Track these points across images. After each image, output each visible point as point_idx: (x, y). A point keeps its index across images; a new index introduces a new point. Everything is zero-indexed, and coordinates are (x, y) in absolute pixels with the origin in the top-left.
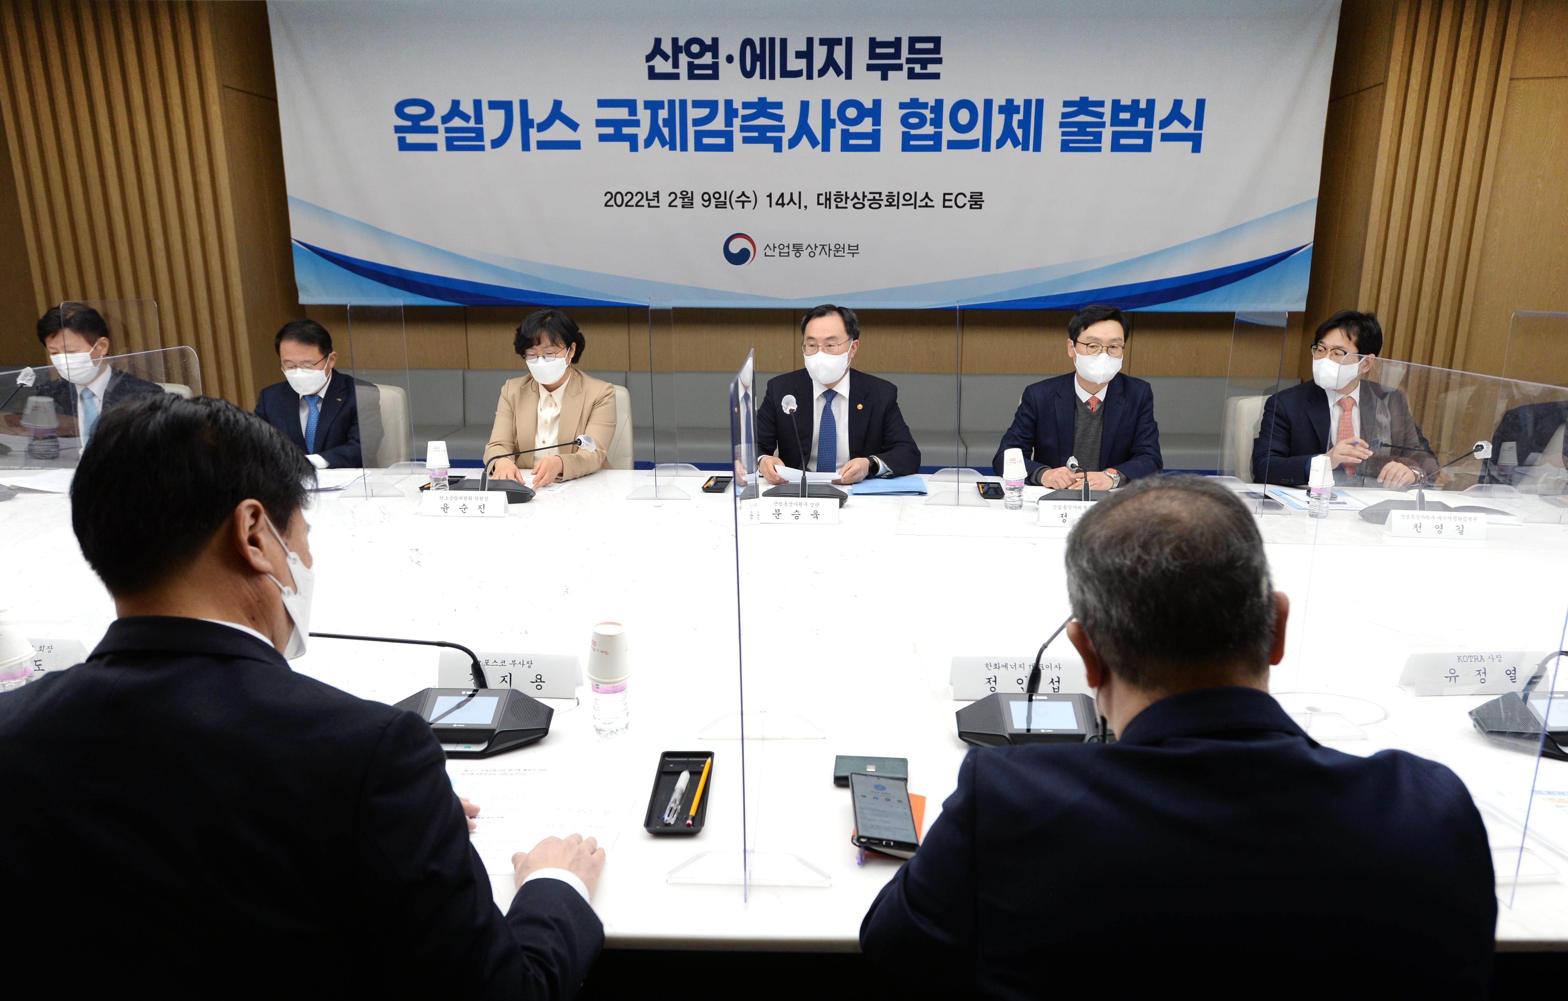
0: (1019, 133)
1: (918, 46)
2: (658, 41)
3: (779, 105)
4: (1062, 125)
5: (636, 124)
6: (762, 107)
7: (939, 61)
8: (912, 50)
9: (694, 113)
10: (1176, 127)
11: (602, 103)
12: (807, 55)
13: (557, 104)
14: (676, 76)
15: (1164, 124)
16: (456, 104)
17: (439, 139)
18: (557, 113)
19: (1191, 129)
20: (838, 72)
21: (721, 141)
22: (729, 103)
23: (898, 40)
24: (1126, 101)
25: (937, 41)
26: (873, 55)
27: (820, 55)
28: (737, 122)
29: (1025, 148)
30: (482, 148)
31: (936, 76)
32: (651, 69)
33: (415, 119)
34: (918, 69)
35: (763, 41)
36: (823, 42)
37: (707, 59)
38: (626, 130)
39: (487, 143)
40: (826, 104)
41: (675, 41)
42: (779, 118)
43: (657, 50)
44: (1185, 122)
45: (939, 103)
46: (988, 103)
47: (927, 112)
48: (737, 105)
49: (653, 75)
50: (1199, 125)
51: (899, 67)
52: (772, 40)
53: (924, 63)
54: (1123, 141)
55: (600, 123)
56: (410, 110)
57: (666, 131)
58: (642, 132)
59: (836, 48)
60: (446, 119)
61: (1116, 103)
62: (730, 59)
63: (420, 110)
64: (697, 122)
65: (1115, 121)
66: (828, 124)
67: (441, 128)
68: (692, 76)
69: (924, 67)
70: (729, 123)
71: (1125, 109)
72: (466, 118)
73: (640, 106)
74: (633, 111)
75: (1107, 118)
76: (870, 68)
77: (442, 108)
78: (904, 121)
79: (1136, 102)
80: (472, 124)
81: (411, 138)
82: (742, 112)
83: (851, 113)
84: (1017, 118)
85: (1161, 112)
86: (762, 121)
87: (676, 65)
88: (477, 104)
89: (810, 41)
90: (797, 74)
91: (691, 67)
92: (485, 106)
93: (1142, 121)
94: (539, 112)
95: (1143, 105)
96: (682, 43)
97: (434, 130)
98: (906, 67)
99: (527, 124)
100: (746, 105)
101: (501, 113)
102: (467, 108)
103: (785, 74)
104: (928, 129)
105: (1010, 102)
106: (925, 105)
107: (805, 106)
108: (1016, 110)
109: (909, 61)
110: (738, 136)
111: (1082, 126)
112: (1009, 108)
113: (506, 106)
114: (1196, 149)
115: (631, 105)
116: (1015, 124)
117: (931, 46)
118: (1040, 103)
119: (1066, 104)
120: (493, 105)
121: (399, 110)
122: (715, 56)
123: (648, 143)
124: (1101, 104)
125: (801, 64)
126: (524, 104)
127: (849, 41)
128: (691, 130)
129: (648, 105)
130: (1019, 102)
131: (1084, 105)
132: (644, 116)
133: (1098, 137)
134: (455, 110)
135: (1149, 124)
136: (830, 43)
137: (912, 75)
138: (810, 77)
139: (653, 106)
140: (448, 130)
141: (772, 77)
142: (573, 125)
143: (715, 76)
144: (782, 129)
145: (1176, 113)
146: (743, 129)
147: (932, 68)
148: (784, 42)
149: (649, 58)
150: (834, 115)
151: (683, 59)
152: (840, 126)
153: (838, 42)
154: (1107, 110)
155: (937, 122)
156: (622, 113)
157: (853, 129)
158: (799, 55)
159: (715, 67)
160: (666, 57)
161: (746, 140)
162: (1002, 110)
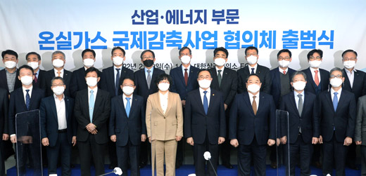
0: (268, 42)
1: (230, 12)
2: (136, 11)
3: (180, 33)
4: (283, 40)
5: (128, 40)
6: (174, 34)
7: (238, 18)
8: (228, 14)
9: (149, 36)
10: (324, 40)
11: (115, 33)
12: (190, 16)
13: (99, 33)
14: (143, 23)
15: (319, 39)
16: (61, 33)
17: (55, 46)
18: (98, 36)
19: (329, 41)
20: (202, 22)
21: (159, 46)
22: (162, 33)
23: (223, 11)
24: (306, 31)
25: (237, 11)
26: (214, 16)
27: (195, 16)
28: (165, 39)
29: (270, 48)
30: (71, 49)
31: (237, 23)
32: (134, 21)
33: (46, 39)
34: (230, 20)
35: (174, 11)
36: (196, 11)
37: (154, 17)
38: (124, 42)
39: (72, 47)
40: (197, 33)
41: (142, 11)
42: (180, 38)
43: (136, 14)
44: (327, 38)
45: (238, 32)
46: (256, 32)
47: (234, 35)
48: (165, 33)
49: (134, 23)
50: (332, 39)
51: (224, 20)
52: (178, 11)
53: (233, 19)
54: (305, 45)
55: (114, 40)
56: (44, 36)
57: (139, 42)
58: (130, 43)
59: (201, 13)
60: (57, 39)
61: (302, 32)
62: (162, 17)
63: (48, 36)
64: (150, 39)
65: (302, 38)
66: (198, 40)
67: (56, 42)
68: (148, 23)
69: (233, 20)
70: (162, 39)
71: (305, 34)
72: (65, 38)
73: (129, 34)
74: (127, 36)
75: (299, 37)
76: (213, 20)
77: (56, 35)
78: (226, 38)
79: (309, 32)
80: (67, 40)
81: (44, 45)
82: (166, 36)
83: (207, 36)
84: (266, 37)
85: (318, 35)
86: (174, 39)
87: (142, 19)
88: (69, 33)
89: (191, 11)
90: (187, 22)
91: (148, 20)
92: (72, 34)
93: (311, 38)
94: (92, 36)
95: (312, 33)
96: (145, 12)
97: (53, 42)
98: (226, 20)
99: (87, 40)
100: (168, 33)
101: (78, 36)
102: (66, 35)
103: (182, 22)
104: (235, 41)
105: (264, 32)
106: (233, 33)
107: (189, 33)
108: (266, 34)
109: (227, 18)
110: (165, 44)
111: (290, 40)
112: (264, 34)
113: (80, 34)
114: (332, 47)
115: (126, 33)
116: (266, 39)
117: (235, 12)
118: (275, 32)
119: (284, 32)
120: (75, 34)
121: (41, 35)
122: (157, 16)
123: (132, 47)
124: (297, 32)
125: (188, 19)
126: (87, 33)
127: (205, 11)
128: (148, 42)
129: (132, 33)
130: (267, 31)
131: (291, 32)
132: (131, 37)
133: (296, 44)
134: (61, 35)
135: (314, 39)
136: (199, 12)
137: (228, 22)
138: (191, 23)
139: (134, 34)
140: (58, 42)
141: (178, 23)
142: (105, 41)
143: (157, 23)
144: (181, 41)
145: (324, 35)
146: (167, 41)
147: (235, 20)
148: (182, 11)
149: (133, 17)
150: (200, 36)
151: (145, 17)
152: (202, 40)
153: (202, 11)
154: (299, 34)
155: (238, 39)
156: (123, 36)
157: (207, 41)
158: (187, 16)
159: (157, 20)
160: (139, 17)
161: (168, 45)
162: (261, 34)
